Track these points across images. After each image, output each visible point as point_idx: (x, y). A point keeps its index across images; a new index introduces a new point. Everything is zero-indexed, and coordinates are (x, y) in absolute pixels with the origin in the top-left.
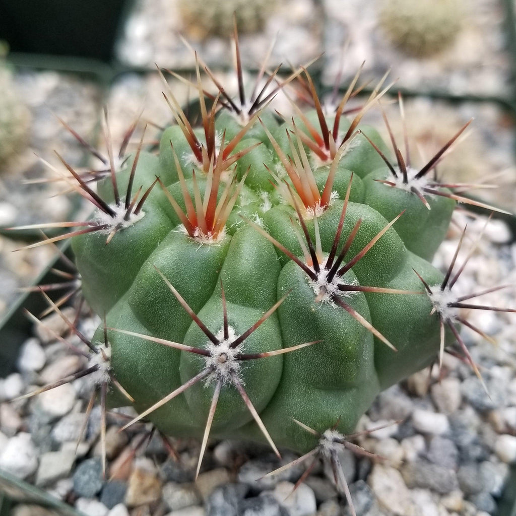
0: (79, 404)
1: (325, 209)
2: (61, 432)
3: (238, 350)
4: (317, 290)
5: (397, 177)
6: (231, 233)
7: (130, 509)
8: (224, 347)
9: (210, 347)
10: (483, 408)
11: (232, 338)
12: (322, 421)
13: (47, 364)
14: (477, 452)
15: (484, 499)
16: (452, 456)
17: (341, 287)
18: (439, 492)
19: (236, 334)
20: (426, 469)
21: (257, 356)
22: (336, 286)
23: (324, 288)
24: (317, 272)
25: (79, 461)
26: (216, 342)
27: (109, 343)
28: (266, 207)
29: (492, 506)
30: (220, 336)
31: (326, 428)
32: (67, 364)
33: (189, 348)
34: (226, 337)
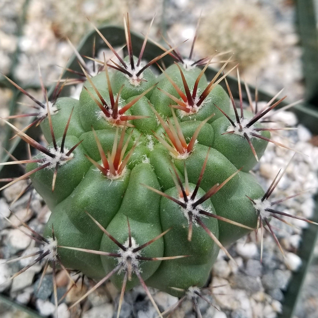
0: (33, 242)
1: (190, 154)
3: (138, 253)
4: (186, 215)
5: (235, 126)
6: (131, 168)
7: (69, 305)
8: (129, 253)
9: (120, 251)
11: (134, 246)
12: (187, 283)
14: (274, 265)
15: (277, 293)
16: (259, 269)
17: (201, 212)
18: (251, 292)
19: (137, 243)
20: (244, 279)
21: (150, 259)
22: (198, 212)
23: (190, 213)
24: (186, 202)
25: (36, 277)
26: (125, 249)
29: (281, 296)
30: (126, 245)
32: (24, 214)
33: (107, 253)
34: (130, 245)
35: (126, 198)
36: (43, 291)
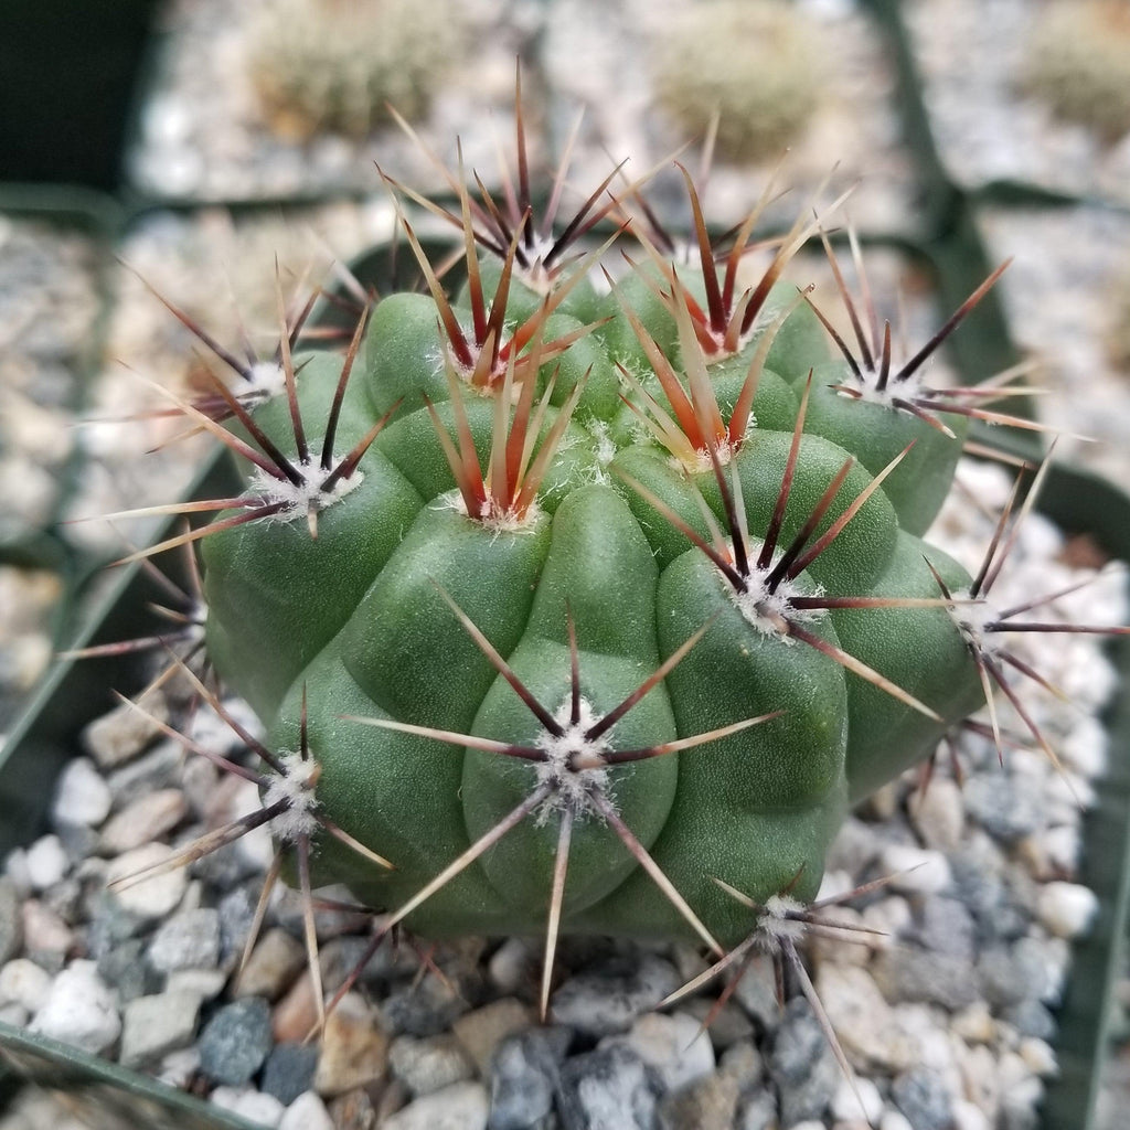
0: (195, 890)
1: (737, 448)
2: (164, 951)
3: (603, 743)
4: (749, 613)
5: (862, 379)
6: (550, 507)
7: (328, 1100)
8: (574, 740)
9: (544, 741)
10: (1007, 833)
11: (588, 721)
12: (763, 880)
13: (115, 810)
14: (1006, 922)
15: (1030, 1012)
16: (964, 932)
17: (797, 603)
18: (946, 1009)
19: (596, 711)
20: (920, 963)
21: (647, 754)
22: (785, 602)
23: (760, 608)
24: (743, 575)
25: (209, 1009)
26: (556, 731)
27: (309, 751)
28: (606, 453)
29: (1047, 1025)
30: (562, 717)
31: (770, 893)
32: (159, 807)
33: (503, 746)
34: (575, 718)
35: (550, 584)
36: (233, 1054)
